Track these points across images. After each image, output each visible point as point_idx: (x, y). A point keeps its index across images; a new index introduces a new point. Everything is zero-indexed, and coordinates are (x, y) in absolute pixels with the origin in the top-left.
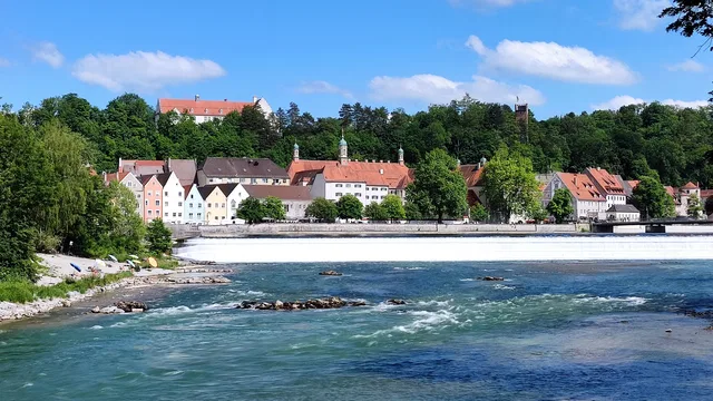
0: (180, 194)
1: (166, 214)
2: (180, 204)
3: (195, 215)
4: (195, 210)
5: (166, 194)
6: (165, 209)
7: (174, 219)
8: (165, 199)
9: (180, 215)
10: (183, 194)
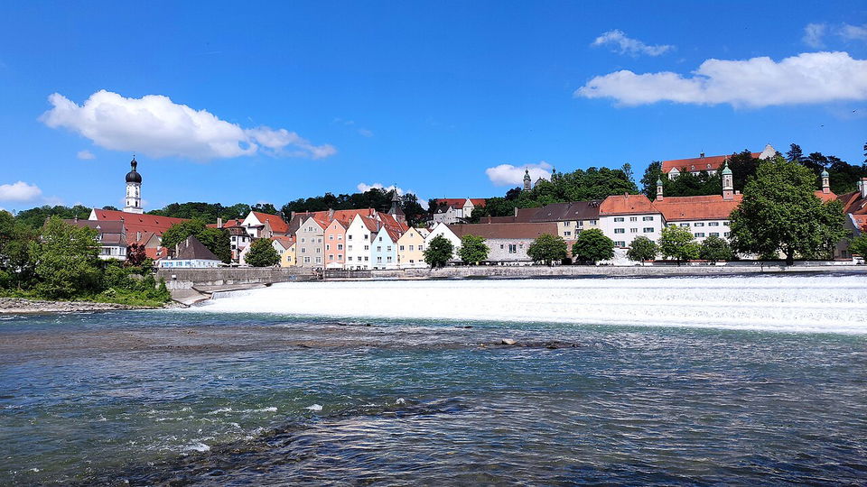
0: (366, 237)
1: (350, 258)
2: (366, 247)
3: (384, 259)
4: (384, 254)
5: (350, 237)
6: (348, 254)
7: (359, 263)
8: (348, 243)
9: (366, 259)
10: (369, 237)
